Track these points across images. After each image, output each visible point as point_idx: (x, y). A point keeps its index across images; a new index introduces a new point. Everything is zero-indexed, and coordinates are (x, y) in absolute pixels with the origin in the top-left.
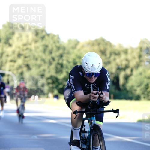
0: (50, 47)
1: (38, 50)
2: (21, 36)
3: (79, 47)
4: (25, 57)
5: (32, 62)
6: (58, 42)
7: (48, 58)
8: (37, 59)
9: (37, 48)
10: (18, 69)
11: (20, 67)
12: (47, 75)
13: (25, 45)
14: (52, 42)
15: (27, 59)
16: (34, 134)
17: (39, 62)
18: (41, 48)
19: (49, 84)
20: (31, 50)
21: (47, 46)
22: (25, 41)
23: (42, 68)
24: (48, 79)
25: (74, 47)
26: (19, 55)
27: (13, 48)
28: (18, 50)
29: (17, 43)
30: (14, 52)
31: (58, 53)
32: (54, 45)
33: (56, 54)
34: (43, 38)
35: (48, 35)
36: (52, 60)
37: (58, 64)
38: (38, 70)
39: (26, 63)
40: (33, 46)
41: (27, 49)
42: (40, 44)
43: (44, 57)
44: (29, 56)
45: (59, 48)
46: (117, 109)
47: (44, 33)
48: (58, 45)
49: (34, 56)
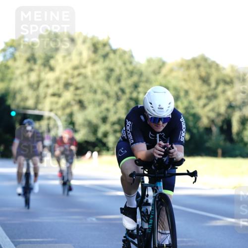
0: (117, 72)
1: (98, 77)
2: (69, 53)
3: (164, 71)
4: (77, 89)
5: (87, 97)
6: (131, 63)
7: (113, 88)
8: (95, 92)
9: (95, 73)
10: (64, 108)
11: (68, 104)
12: (113, 118)
13: (76, 68)
14: (120, 63)
15: (78, 92)
16: (91, 214)
17: (99, 96)
18: (102, 74)
19: (115, 131)
20: (85, 77)
21: (112, 70)
22: (75, 61)
23: (104, 106)
24: (114, 124)
25: (157, 72)
26: (67, 85)
27: (57, 73)
28: (64, 76)
29: (62, 65)
30: (57, 80)
31: (130, 82)
32: (123, 68)
33: (126, 83)
34: (105, 56)
35: (114, 52)
36: (120, 93)
37: (131, 99)
38: (98, 110)
39: (77, 98)
40: (88, 71)
41: (79, 75)
42: (101, 66)
43: (107, 87)
44: (83, 87)
45: (131, 73)
46: (194, 170)
47: (107, 49)
48: (130, 67)
49: (91, 87)
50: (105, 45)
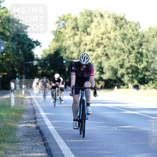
0: (129, 36)
8: (116, 49)
10: (96, 59)
12: (127, 65)
14: (130, 30)
15: (106, 49)
16: (113, 125)
17: (118, 51)
18: (119, 38)
21: (126, 35)
22: (103, 30)
23: (121, 57)
24: (127, 69)
27: (92, 36)
28: (96, 39)
29: (95, 31)
34: (121, 27)
36: (131, 49)
37: (138, 53)
38: (117, 60)
40: (112, 35)
41: (106, 38)
50: (122, 19)
